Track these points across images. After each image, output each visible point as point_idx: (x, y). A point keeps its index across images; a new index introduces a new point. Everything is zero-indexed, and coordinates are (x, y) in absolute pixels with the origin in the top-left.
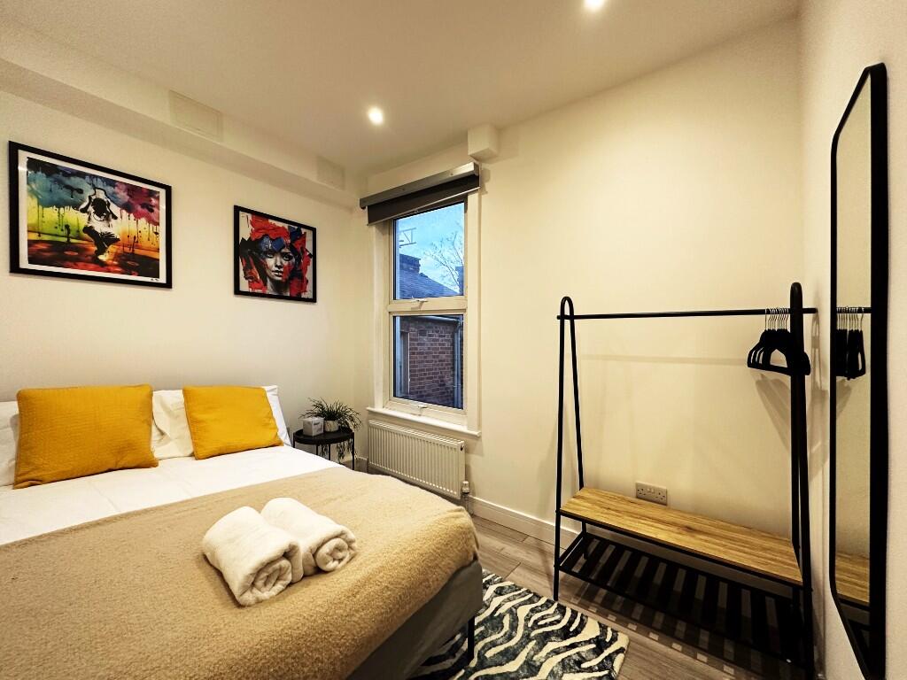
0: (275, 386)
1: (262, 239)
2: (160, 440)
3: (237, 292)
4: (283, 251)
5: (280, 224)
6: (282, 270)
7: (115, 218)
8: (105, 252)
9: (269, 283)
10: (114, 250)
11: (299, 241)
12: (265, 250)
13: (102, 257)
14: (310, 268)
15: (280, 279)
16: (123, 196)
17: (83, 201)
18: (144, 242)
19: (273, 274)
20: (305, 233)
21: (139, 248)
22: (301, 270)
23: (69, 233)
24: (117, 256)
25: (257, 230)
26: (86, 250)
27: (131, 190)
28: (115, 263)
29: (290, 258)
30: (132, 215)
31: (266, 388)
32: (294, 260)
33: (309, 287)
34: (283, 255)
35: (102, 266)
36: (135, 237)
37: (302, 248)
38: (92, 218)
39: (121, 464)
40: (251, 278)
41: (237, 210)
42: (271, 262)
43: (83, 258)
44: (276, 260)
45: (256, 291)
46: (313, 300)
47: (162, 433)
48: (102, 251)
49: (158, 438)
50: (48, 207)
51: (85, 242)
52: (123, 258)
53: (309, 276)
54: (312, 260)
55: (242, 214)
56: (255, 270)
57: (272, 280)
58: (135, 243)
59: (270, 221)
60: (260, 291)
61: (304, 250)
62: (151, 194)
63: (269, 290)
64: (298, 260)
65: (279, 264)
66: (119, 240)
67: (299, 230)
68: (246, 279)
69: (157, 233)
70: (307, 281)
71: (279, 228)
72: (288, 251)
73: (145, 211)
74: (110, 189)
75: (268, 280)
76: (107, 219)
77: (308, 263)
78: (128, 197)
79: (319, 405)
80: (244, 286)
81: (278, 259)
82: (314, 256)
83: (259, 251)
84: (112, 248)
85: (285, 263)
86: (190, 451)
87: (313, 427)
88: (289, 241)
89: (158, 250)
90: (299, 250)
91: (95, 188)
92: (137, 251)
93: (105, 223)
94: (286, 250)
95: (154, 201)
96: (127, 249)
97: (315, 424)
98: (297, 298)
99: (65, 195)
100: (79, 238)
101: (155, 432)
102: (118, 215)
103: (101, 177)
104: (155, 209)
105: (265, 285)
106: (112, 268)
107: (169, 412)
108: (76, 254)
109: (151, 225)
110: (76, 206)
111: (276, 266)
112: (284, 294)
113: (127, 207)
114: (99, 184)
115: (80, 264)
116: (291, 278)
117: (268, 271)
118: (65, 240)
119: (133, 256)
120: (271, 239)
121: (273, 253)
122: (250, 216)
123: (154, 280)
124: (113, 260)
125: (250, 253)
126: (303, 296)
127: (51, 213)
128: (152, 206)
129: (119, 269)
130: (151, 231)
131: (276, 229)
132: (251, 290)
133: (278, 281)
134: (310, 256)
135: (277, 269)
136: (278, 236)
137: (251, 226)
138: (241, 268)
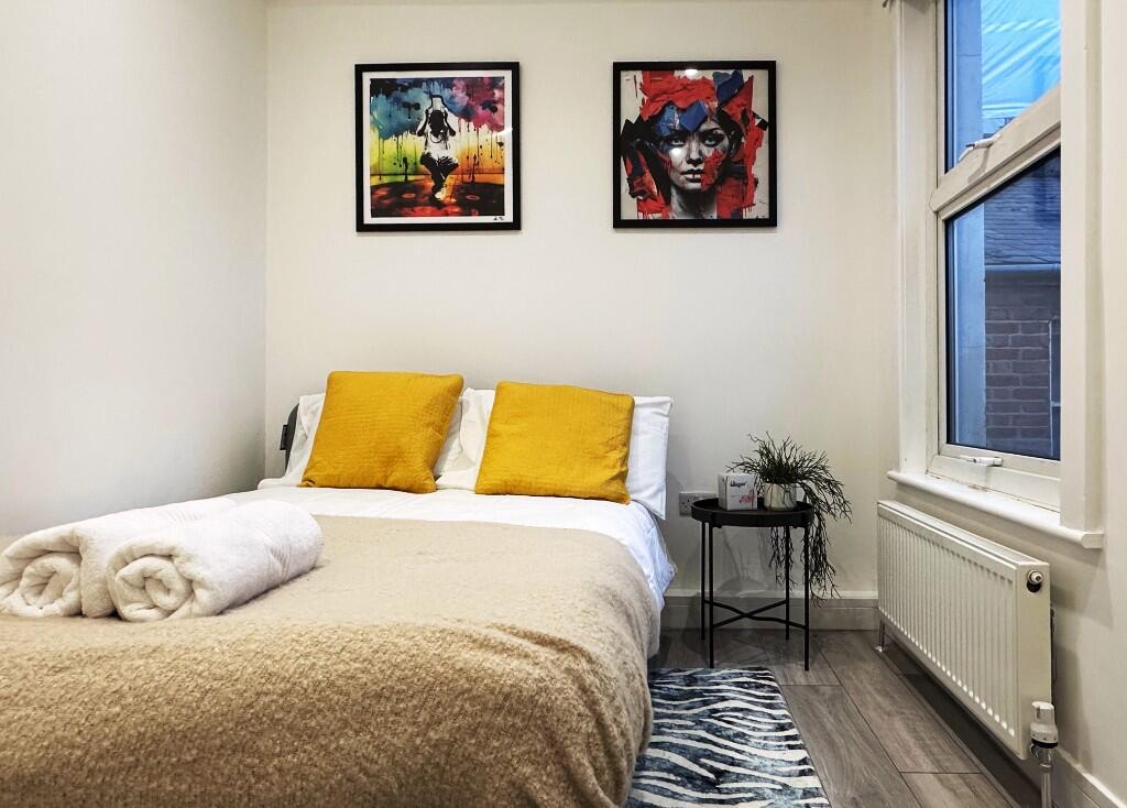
1: (663, 111)
3: (619, 223)
4: (704, 127)
6: (701, 167)
7: (453, 133)
8: (442, 187)
9: (675, 199)
11: (738, 100)
12: (667, 133)
13: (440, 195)
14: (762, 153)
15: (697, 186)
16: (461, 98)
17: (420, 120)
18: (487, 163)
19: (682, 177)
20: (751, 79)
21: (480, 172)
22: (742, 161)
23: (407, 167)
24: (458, 191)
25: (652, 100)
26: (423, 187)
27: (471, 85)
28: (453, 200)
29: (719, 139)
30: (471, 124)
32: (726, 142)
34: (705, 137)
35: (440, 207)
36: (475, 158)
37: (744, 113)
38: (429, 141)
40: (642, 193)
41: (618, 70)
42: (677, 153)
43: (421, 200)
44: (689, 150)
45: (651, 217)
46: (770, 222)
48: (438, 187)
50: (388, 138)
51: (423, 177)
52: (462, 191)
53: (759, 169)
54: (766, 133)
55: (627, 77)
56: (648, 177)
57: (682, 191)
58: (475, 167)
59: (677, 73)
60: (657, 216)
61: (748, 115)
62: (495, 83)
63: (676, 211)
64: (735, 140)
66: (456, 166)
67: (737, 76)
68: (633, 197)
69: (501, 144)
70: (756, 182)
71: (694, 81)
72: (714, 126)
73: (488, 111)
74: (447, 93)
75: (674, 192)
76: (445, 138)
77: (757, 142)
78: (467, 98)
81: (694, 145)
83: (657, 138)
84: (450, 180)
85: (708, 152)
88: (716, 104)
89: (502, 171)
90: (738, 117)
91: (432, 96)
92: (479, 178)
93: (442, 145)
94: (709, 125)
95: (497, 93)
96: (466, 177)
98: (735, 222)
99: (402, 116)
102: (455, 129)
103: (437, 79)
104: (499, 106)
105: (668, 201)
106: (449, 209)
108: (413, 195)
109: (495, 133)
111: (690, 161)
112: (706, 217)
113: (466, 114)
114: (436, 88)
115: (418, 209)
116: (721, 181)
117: (673, 176)
119: (472, 186)
120: (678, 109)
121: (682, 136)
122: (639, 75)
123: (499, 219)
124: (451, 197)
125: (640, 146)
126: (748, 214)
127: (391, 144)
128: (495, 102)
129: (457, 210)
130: (495, 144)
131: (688, 85)
132: (641, 217)
133: (695, 191)
134: (763, 125)
135: (691, 167)
136: (693, 100)
137: (641, 95)
138: (624, 176)
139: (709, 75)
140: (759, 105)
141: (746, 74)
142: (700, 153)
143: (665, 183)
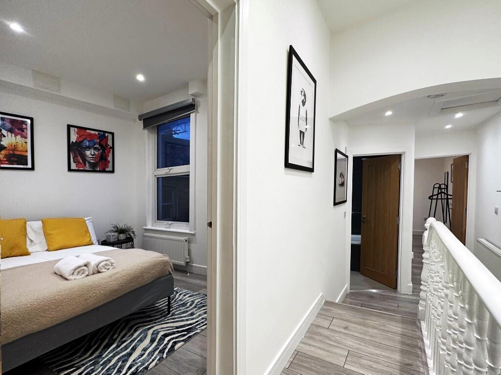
0: (91, 218)
1: (83, 140)
2: (31, 244)
3: (70, 170)
4: (95, 146)
5: (93, 132)
6: (94, 156)
7: (5, 136)
9: (87, 164)
10: (4, 153)
11: (104, 140)
12: (85, 146)
15: (94, 161)
16: (8, 125)
18: (20, 148)
19: (89, 159)
20: (108, 136)
21: (17, 151)
22: (105, 156)
24: (6, 156)
25: (80, 137)
27: (12, 121)
28: (5, 159)
29: (99, 150)
30: (13, 134)
31: (86, 219)
32: (101, 151)
34: (95, 149)
36: (15, 146)
37: (106, 144)
39: (13, 254)
40: (77, 162)
41: (69, 127)
42: (88, 153)
44: (91, 152)
45: (80, 169)
46: (113, 171)
47: (32, 241)
52: (9, 156)
53: (110, 158)
55: (72, 129)
56: (79, 158)
57: (89, 162)
58: (15, 148)
59: (87, 131)
60: (82, 169)
61: (107, 145)
62: (23, 122)
63: (87, 167)
64: (104, 150)
65: (93, 153)
66: (6, 147)
67: (104, 135)
68: (74, 162)
69: (26, 143)
70: (109, 162)
71: (93, 134)
72: (98, 146)
73: (20, 131)
75: (87, 162)
77: (109, 152)
78: (11, 126)
79: (116, 227)
81: (92, 150)
83: (81, 147)
85: (96, 153)
86: (46, 248)
88: (98, 141)
89: (27, 151)
90: (104, 145)
92: (16, 153)
94: (97, 146)
95: (24, 126)
96: (11, 152)
97: (113, 236)
98: (103, 171)
101: (28, 241)
102: (6, 135)
104: (25, 130)
105: (85, 165)
106: (3, 162)
107: (35, 232)
109: (23, 139)
112: (96, 170)
113: (11, 131)
116: (100, 160)
117: (87, 158)
119: (14, 155)
120: (88, 140)
121: (89, 148)
123: (25, 167)
125: (76, 149)
126: (107, 170)
128: (23, 129)
129: (6, 162)
130: (23, 142)
131: (90, 135)
132: (77, 168)
133: (93, 163)
134: (111, 148)
135: (92, 156)
136: (92, 139)
137: (77, 135)
138: (72, 157)
139: (97, 133)
140: (110, 143)
142: (94, 153)
143: (84, 160)
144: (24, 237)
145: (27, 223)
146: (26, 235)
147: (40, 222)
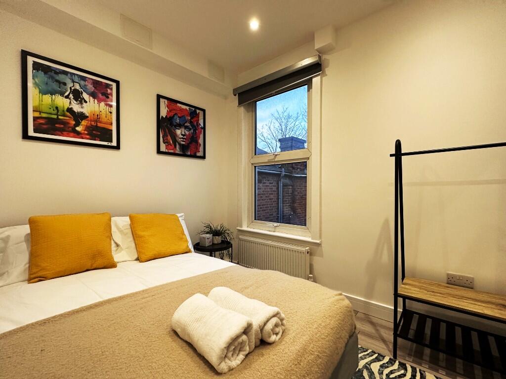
0: (183, 214)
1: (174, 116)
2: (117, 250)
3: (159, 152)
4: (186, 124)
5: (184, 107)
6: (185, 137)
7: (86, 102)
8: (80, 125)
9: (178, 146)
10: (86, 124)
11: (195, 119)
12: (175, 124)
13: (78, 129)
14: (202, 136)
15: (184, 143)
16: (90, 87)
17: (67, 91)
18: (104, 119)
19: (180, 139)
20: (199, 113)
21: (100, 122)
22: (196, 137)
23: (58, 112)
24: (87, 128)
25: (170, 111)
26: (68, 123)
27: (95, 83)
28: (86, 132)
29: (190, 129)
30: (96, 100)
31: (179, 215)
32: (192, 131)
33: (201, 149)
34: (186, 127)
35: (78, 134)
36: (98, 115)
37: (197, 123)
38: (72, 102)
39: (95, 266)
40: (167, 142)
41: (159, 97)
42: (178, 132)
43: (67, 129)
44: (182, 131)
45: (170, 151)
46: (204, 157)
47: (118, 245)
48: (78, 124)
49: (115, 249)
50: (45, 94)
51: (67, 118)
52: (91, 129)
54: (203, 130)
55: (162, 100)
56: (169, 137)
57: (180, 144)
58: (98, 119)
59: (178, 105)
60: (172, 151)
61: (198, 124)
62: (108, 86)
63: (178, 151)
64: (195, 130)
65: (183, 133)
66: (88, 117)
67: (195, 111)
68: (164, 143)
69: (111, 113)
70: (200, 145)
71: (183, 109)
72: (189, 125)
73: (104, 97)
74: (82, 83)
76: (81, 103)
77: (201, 133)
78: (94, 88)
79: (209, 227)
80: (163, 148)
81: (183, 130)
82: (204, 128)
83: (171, 124)
85: (187, 133)
86: (136, 256)
87: (207, 240)
88: (190, 118)
89: (111, 124)
90: (195, 124)
91: (73, 82)
92: (99, 125)
93: (80, 105)
94: (188, 124)
95: (109, 91)
96: (93, 123)
97: (208, 239)
98: (194, 156)
99: (55, 86)
100: (64, 115)
101: (113, 245)
102: (88, 100)
103: (77, 75)
104: (110, 96)
105: (175, 147)
106: (84, 136)
107: (121, 231)
108: (62, 126)
109: (107, 107)
110: (62, 94)
111: (182, 135)
112: (187, 154)
113: (93, 95)
114: (76, 79)
115: (65, 133)
116: (191, 143)
117: (177, 139)
118: (55, 117)
119: (96, 128)
120: (179, 117)
121: (179, 126)
122: (166, 101)
123: (109, 144)
124: (85, 130)
126: (198, 154)
127: (47, 99)
128: (108, 94)
129: (88, 137)
130: (108, 112)
131: (182, 110)
132: (167, 151)
133: (183, 145)
134: (202, 128)
135: (182, 136)
136: (183, 115)
137: (167, 108)
138: (161, 136)
139: (187, 108)
141: (198, 111)
142: (185, 132)
143: (175, 141)
144: (108, 239)
145: (112, 218)
146: (110, 237)
147: (127, 219)
